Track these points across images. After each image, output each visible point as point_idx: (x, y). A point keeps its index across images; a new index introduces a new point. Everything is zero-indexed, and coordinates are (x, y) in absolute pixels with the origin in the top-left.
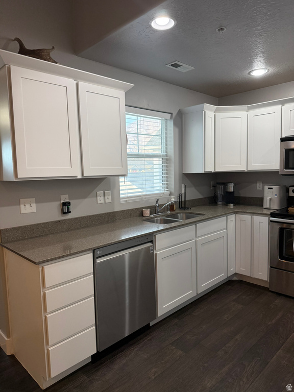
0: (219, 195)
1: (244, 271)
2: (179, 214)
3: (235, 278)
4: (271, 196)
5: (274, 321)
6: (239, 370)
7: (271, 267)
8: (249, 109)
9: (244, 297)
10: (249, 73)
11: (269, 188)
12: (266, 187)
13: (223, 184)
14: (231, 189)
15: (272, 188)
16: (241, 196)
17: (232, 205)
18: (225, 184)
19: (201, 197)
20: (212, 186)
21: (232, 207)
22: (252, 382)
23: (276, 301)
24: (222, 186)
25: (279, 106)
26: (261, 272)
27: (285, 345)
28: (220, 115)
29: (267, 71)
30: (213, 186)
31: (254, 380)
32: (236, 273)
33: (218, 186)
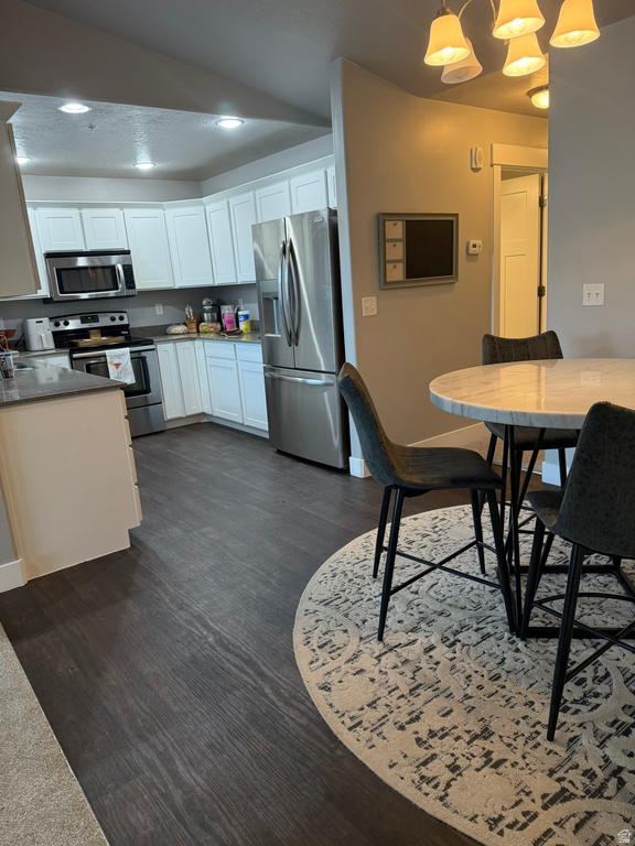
4: (44, 332)
11: (37, 322)
15: (42, 322)
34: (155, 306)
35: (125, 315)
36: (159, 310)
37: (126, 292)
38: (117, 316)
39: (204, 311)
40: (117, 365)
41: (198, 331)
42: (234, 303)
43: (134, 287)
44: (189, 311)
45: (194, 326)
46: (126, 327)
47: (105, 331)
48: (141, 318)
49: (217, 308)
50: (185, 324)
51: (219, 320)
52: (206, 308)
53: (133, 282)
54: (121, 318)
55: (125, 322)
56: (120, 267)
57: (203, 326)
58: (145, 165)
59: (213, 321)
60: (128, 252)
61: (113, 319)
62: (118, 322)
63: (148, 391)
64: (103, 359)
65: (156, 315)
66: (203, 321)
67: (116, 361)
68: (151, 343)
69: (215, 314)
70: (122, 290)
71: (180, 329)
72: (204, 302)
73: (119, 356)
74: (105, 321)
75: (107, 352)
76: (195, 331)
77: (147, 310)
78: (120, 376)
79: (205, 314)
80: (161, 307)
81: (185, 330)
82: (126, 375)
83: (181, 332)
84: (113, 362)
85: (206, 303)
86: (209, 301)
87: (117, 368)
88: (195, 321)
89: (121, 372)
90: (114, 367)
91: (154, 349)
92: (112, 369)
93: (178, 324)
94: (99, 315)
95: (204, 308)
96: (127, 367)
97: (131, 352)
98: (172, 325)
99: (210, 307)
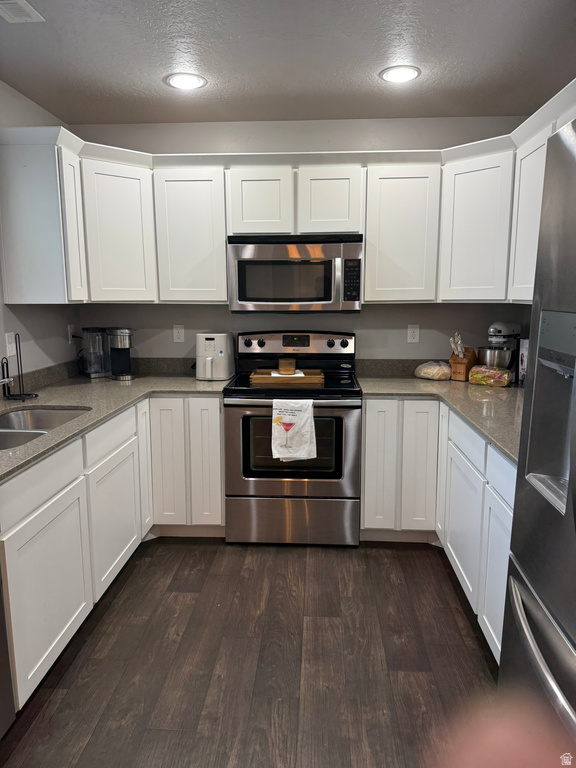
0: (93, 357)
1: (173, 516)
2: (12, 415)
3: (152, 537)
4: (213, 355)
5: (263, 605)
6: (258, 748)
7: (227, 496)
8: (157, 163)
9: (186, 573)
10: (166, 79)
11: (207, 339)
12: (201, 337)
13: (103, 330)
14: (123, 340)
15: (213, 339)
16: (140, 356)
17: (129, 377)
18: (107, 332)
19: (50, 363)
20: (70, 337)
21: (129, 383)
22: (296, 760)
23: (246, 562)
24: (99, 337)
25: (220, 169)
26: (208, 511)
27: (304, 648)
28: (93, 165)
29: (202, 83)
30: (73, 336)
31: (296, 754)
32: (154, 525)
33: (86, 335)
34: (407, 328)
35: (350, 339)
36: (413, 335)
37: (342, 305)
38: (338, 340)
39: (488, 346)
40: (288, 426)
41: (467, 380)
43: (358, 297)
45: (462, 369)
46: (348, 358)
48: (379, 345)
49: (513, 340)
50: (447, 362)
51: (513, 364)
52: (494, 340)
53: (357, 289)
54: (344, 344)
55: (350, 349)
56: (339, 262)
57: (478, 373)
59: (500, 366)
60: (357, 238)
61: (331, 344)
62: (338, 350)
63: (337, 473)
64: (263, 412)
65: (406, 342)
66: (482, 363)
67: (287, 419)
68: (359, 394)
69: (508, 355)
70: (337, 302)
71: (437, 370)
72: (492, 330)
73: (293, 412)
74: (317, 346)
75: (276, 402)
76: (462, 378)
77: (393, 335)
78: (289, 444)
79: (488, 352)
80: (417, 331)
81: (444, 375)
82: (301, 444)
83: (437, 377)
84: (281, 419)
85: (495, 333)
86: (499, 327)
87: (287, 430)
88: (465, 361)
89: (292, 438)
90: (282, 428)
91: (360, 407)
92: (277, 431)
93: (437, 362)
94: (311, 335)
95: (490, 339)
96: (304, 431)
97: (315, 407)
98: (426, 361)
99: (501, 340)
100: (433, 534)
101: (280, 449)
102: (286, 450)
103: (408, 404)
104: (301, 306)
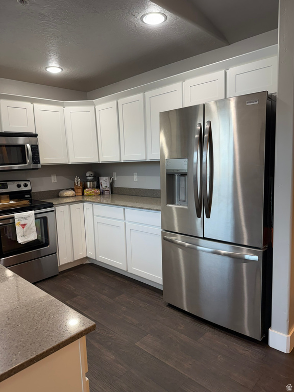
34: (51, 176)
35: (28, 183)
36: (54, 179)
37: (32, 166)
38: (22, 183)
39: (87, 181)
40: (23, 226)
41: (83, 194)
42: (110, 176)
43: (38, 162)
44: (78, 180)
45: (80, 191)
46: (29, 192)
47: (13, 196)
48: (40, 185)
49: (96, 179)
50: (73, 189)
52: (89, 178)
53: (38, 158)
54: (26, 185)
55: (28, 188)
56: (28, 146)
57: (87, 191)
58: (54, 69)
59: (93, 188)
60: (36, 136)
61: (19, 186)
62: (23, 188)
63: (47, 244)
64: (11, 221)
65: (52, 183)
66: (87, 188)
67: (23, 222)
68: (51, 205)
69: (95, 183)
70: (29, 165)
71: (70, 193)
72: (88, 174)
73: (25, 218)
74: (12, 188)
75: (16, 215)
76: (81, 194)
77: (45, 179)
78: (25, 235)
79: (88, 183)
80: (56, 177)
81: (73, 194)
82: (30, 234)
83: (71, 195)
84: (20, 223)
85: (89, 175)
86: (91, 173)
87: (23, 228)
88: (81, 187)
89: (26, 231)
90: (21, 227)
91: (53, 211)
92: (19, 229)
93: (68, 189)
94: (8, 183)
95: (87, 178)
96: (32, 226)
97: (35, 214)
98: (63, 190)
99: (92, 178)
100: (87, 258)
101: (22, 238)
102: (24, 238)
103: (72, 206)
104: (19, 167)
